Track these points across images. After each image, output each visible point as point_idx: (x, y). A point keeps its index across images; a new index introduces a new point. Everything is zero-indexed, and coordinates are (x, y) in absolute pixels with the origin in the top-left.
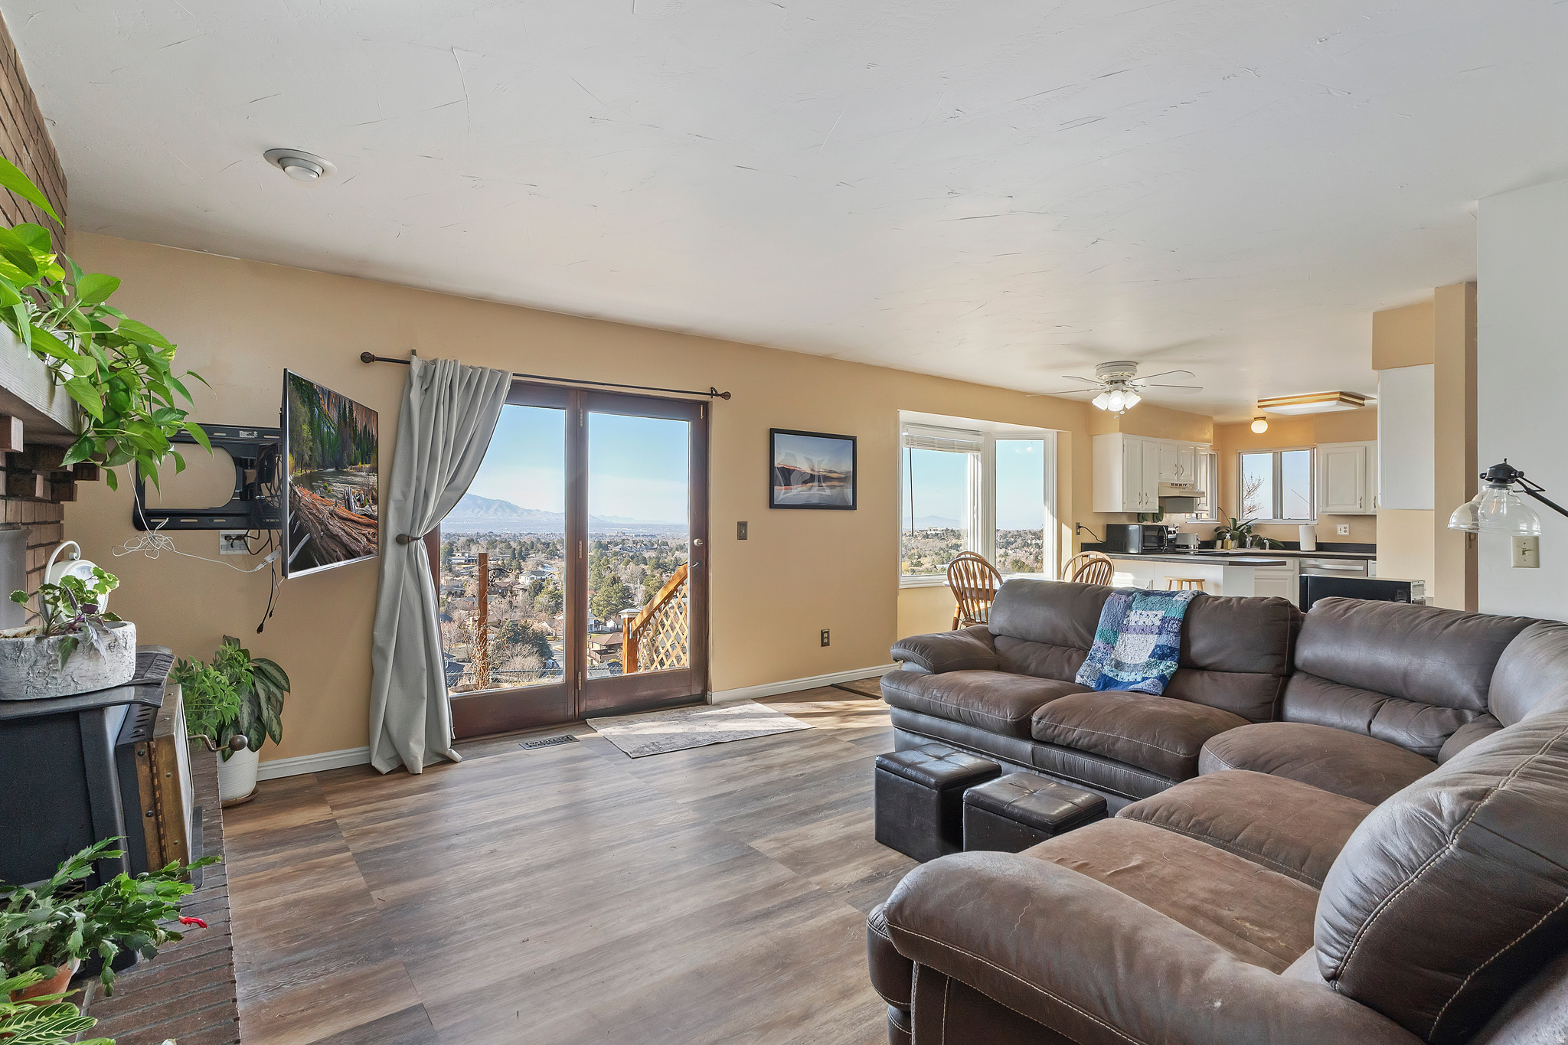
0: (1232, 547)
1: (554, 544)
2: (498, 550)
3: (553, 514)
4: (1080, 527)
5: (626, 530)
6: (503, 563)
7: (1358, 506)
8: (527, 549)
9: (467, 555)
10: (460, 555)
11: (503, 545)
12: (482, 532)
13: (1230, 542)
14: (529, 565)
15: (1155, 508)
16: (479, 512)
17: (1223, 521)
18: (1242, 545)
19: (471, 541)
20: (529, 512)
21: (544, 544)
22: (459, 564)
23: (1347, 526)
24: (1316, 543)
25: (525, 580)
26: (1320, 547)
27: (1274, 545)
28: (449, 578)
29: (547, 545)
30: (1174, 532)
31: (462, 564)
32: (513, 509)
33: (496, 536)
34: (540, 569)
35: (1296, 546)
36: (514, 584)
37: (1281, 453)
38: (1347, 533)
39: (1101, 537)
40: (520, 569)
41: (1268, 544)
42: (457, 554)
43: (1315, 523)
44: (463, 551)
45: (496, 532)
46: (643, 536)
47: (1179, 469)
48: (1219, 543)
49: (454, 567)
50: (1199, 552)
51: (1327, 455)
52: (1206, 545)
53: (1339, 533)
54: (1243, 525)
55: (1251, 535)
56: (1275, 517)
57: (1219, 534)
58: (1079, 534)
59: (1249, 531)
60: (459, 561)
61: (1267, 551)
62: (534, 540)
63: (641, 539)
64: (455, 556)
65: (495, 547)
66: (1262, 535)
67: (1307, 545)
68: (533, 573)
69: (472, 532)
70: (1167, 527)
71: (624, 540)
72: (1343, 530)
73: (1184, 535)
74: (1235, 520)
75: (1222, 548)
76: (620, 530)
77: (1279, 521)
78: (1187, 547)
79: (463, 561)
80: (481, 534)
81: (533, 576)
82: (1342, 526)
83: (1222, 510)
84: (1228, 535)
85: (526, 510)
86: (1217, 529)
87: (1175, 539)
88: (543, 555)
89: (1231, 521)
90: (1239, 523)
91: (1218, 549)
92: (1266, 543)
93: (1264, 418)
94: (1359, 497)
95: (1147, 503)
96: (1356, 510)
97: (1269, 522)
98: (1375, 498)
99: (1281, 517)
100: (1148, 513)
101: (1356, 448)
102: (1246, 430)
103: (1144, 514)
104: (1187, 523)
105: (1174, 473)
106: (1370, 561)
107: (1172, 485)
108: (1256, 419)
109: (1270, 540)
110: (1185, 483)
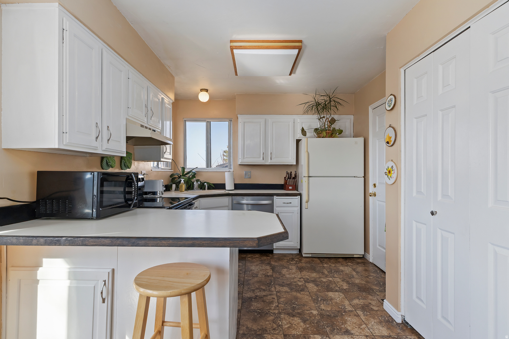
7: (262, 159)
13: (183, 186)
15: (120, 149)
17: (174, 169)
26: (237, 186)
27: (210, 187)
30: (143, 179)
35: (222, 186)
37: (210, 122)
38: (249, 177)
41: (207, 186)
43: (233, 170)
47: (149, 111)
48: (174, 186)
51: (244, 123)
53: (245, 177)
54: (190, 172)
56: (207, 166)
57: (173, 180)
59: (194, 177)
61: (208, 192)
66: (202, 179)
67: (229, 186)
70: (136, 174)
72: (247, 175)
73: (151, 182)
74: (183, 169)
77: (209, 169)
82: (247, 172)
83: (174, 162)
84: (182, 181)
86: (171, 176)
87: (143, 187)
89: (181, 169)
90: (186, 171)
92: (205, 185)
93: (207, 91)
94: (262, 153)
95: (108, 140)
96: (260, 161)
97: (204, 170)
98: (271, 153)
99: (211, 166)
100: (114, 156)
101: (260, 119)
102: (196, 99)
103: (105, 157)
104: (151, 170)
105: (144, 115)
106: (275, 197)
107: (142, 126)
108: (202, 90)
109: (207, 183)
110: (154, 129)
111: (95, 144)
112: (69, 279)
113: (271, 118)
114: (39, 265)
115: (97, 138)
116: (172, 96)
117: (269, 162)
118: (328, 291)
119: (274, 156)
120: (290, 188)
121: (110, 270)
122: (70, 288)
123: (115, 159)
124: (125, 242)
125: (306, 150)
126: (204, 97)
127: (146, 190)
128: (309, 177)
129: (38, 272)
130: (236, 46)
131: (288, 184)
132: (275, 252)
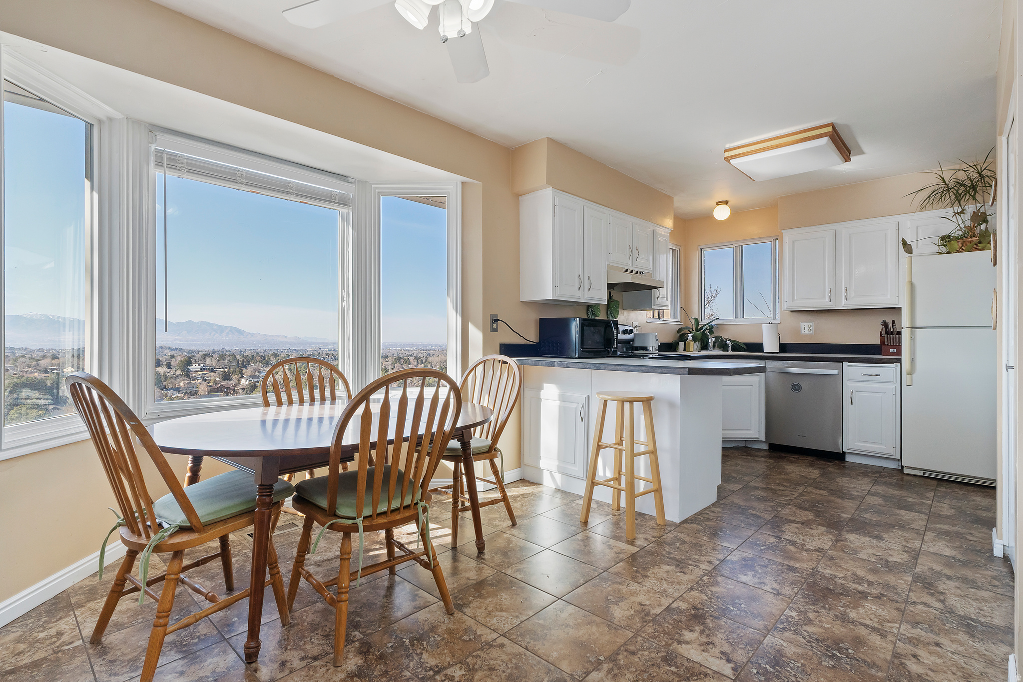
0: (694, 349)
1: (269, 356)
2: (226, 361)
3: (270, 336)
4: (496, 321)
5: (321, 346)
6: (228, 370)
7: (827, 299)
8: (248, 361)
9: (202, 365)
10: (197, 365)
11: (231, 358)
12: (216, 349)
13: (692, 343)
14: (248, 371)
15: (600, 296)
16: (215, 335)
17: (685, 322)
18: (705, 347)
19: (207, 355)
20: (252, 334)
21: (262, 356)
22: (195, 371)
23: (811, 324)
24: (780, 343)
25: (244, 382)
26: (783, 347)
27: (737, 347)
28: (186, 382)
29: (264, 357)
30: (631, 331)
31: (198, 371)
32: (240, 332)
33: (227, 351)
34: (257, 374)
35: (759, 347)
36: (236, 385)
37: (742, 247)
38: (811, 332)
39: (532, 336)
40: (242, 374)
41: (730, 346)
42: (194, 365)
43: (778, 321)
44: (200, 362)
45: (227, 348)
46: (334, 350)
47: (633, 251)
48: (681, 345)
49: (192, 374)
50: (659, 355)
51: (793, 242)
52: (667, 349)
53: (803, 332)
54: (705, 325)
55: (714, 335)
56: (736, 317)
57: (682, 336)
58: (495, 330)
59: (711, 332)
60: (196, 369)
61: (730, 353)
62: (254, 354)
63: (332, 352)
64: (192, 366)
65: (224, 360)
66: (725, 336)
67: (771, 347)
68: (251, 377)
69: (208, 349)
71: (319, 353)
72: (807, 328)
73: (643, 335)
74: (697, 320)
75: (684, 350)
76: (318, 346)
77: (740, 321)
78: (646, 349)
79: (199, 369)
80: (216, 350)
81: (251, 379)
82: (806, 325)
83: (685, 310)
84: (690, 336)
85: (250, 333)
86: (679, 331)
87: (632, 340)
88: (260, 364)
89: (693, 321)
90: (701, 324)
91: (681, 352)
92: (728, 344)
93: (726, 202)
94: (828, 289)
95: (589, 289)
96: (825, 304)
97: (731, 322)
98: (846, 290)
99: (743, 317)
100: (598, 305)
101: (825, 233)
102: (708, 217)
103: (591, 306)
104: (647, 322)
105: (628, 257)
106: (846, 364)
107: (626, 270)
108: (718, 203)
109: (732, 341)
110: (642, 271)
111: (578, 294)
112: (559, 400)
113: (844, 229)
114: (541, 388)
115: (579, 288)
116: (669, 223)
117: (842, 305)
118: (900, 508)
119: (851, 294)
120: (891, 351)
121: (586, 396)
122: (560, 407)
123: (601, 307)
124: (592, 367)
125: (907, 279)
126: (722, 213)
127: (636, 345)
128: (914, 328)
129: (541, 392)
130: (732, 156)
131: (886, 343)
132: (848, 458)
